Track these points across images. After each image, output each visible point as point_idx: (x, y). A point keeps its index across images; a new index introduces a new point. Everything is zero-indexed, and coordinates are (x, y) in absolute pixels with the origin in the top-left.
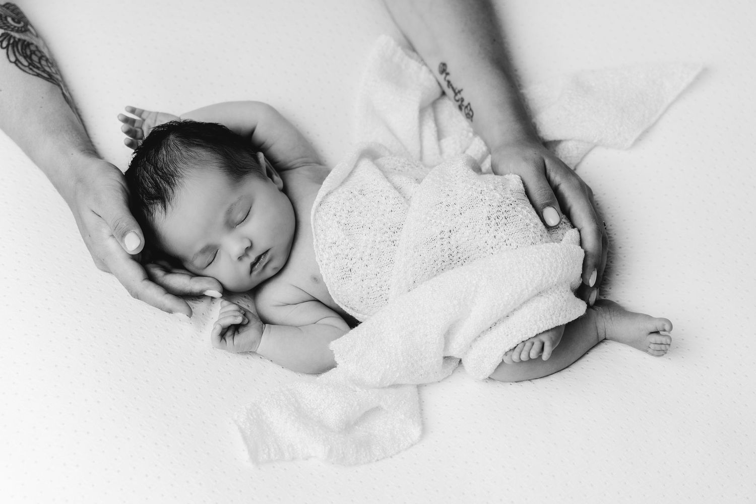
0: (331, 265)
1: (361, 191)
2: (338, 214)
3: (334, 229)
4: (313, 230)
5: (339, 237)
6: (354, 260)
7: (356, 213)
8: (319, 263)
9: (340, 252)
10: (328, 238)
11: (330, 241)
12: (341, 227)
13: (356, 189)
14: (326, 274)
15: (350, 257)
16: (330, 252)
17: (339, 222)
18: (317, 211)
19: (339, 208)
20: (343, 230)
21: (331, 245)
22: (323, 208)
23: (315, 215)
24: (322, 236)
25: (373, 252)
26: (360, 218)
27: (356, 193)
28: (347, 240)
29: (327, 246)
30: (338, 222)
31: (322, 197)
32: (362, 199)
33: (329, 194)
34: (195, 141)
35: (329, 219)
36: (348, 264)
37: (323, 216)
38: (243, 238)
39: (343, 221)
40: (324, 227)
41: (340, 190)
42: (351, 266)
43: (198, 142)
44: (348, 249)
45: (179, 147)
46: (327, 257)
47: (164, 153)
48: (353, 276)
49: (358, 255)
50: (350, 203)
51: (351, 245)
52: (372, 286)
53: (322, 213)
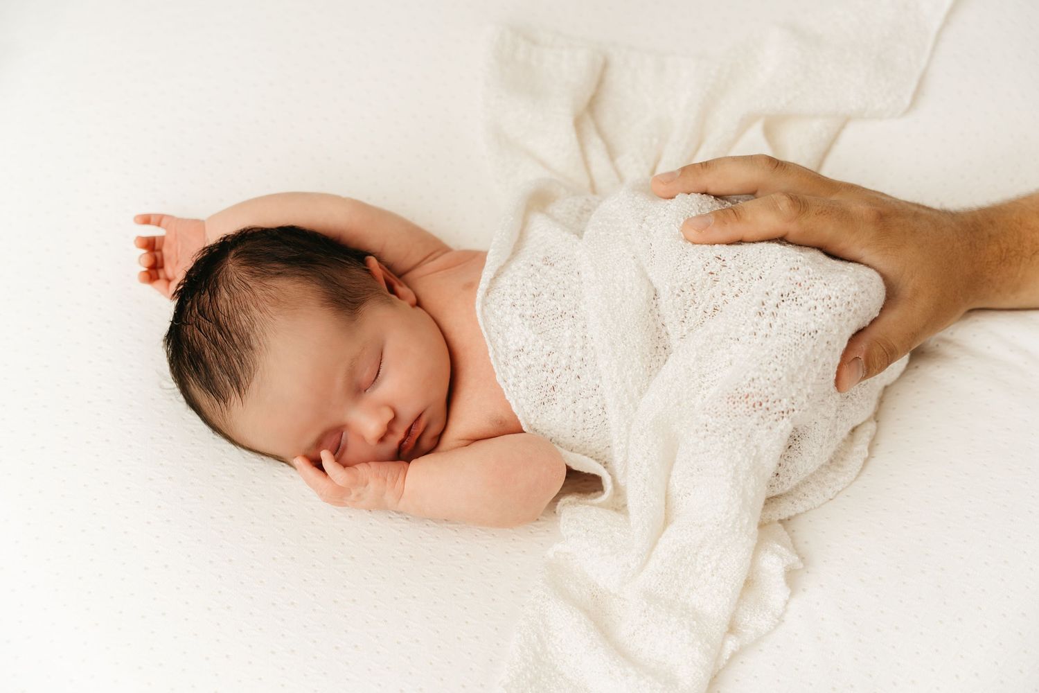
0: (521, 385)
1: (545, 259)
2: (518, 303)
3: (516, 328)
4: (485, 334)
5: (527, 339)
6: (557, 372)
7: (546, 296)
8: (503, 385)
9: (532, 363)
10: (509, 344)
11: (514, 348)
12: (527, 323)
13: (537, 257)
14: (516, 401)
15: (549, 367)
16: (518, 365)
17: (522, 316)
18: (485, 304)
19: (518, 293)
20: (530, 327)
21: (517, 353)
22: (493, 297)
23: (482, 310)
24: (500, 341)
25: (586, 355)
26: (554, 303)
27: (539, 264)
28: (541, 342)
29: (511, 356)
30: (520, 315)
31: (488, 280)
32: (551, 272)
33: (497, 275)
34: (272, 268)
35: (506, 313)
36: (549, 379)
37: (496, 310)
38: (378, 407)
39: (529, 313)
40: (500, 327)
41: (513, 266)
42: (553, 382)
43: (278, 269)
44: (545, 356)
45: (248, 283)
46: (514, 372)
47: (226, 295)
48: (559, 397)
49: (564, 362)
50: (532, 282)
51: (548, 348)
52: (590, 408)
53: (493, 306)
